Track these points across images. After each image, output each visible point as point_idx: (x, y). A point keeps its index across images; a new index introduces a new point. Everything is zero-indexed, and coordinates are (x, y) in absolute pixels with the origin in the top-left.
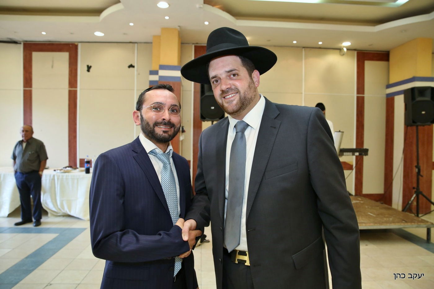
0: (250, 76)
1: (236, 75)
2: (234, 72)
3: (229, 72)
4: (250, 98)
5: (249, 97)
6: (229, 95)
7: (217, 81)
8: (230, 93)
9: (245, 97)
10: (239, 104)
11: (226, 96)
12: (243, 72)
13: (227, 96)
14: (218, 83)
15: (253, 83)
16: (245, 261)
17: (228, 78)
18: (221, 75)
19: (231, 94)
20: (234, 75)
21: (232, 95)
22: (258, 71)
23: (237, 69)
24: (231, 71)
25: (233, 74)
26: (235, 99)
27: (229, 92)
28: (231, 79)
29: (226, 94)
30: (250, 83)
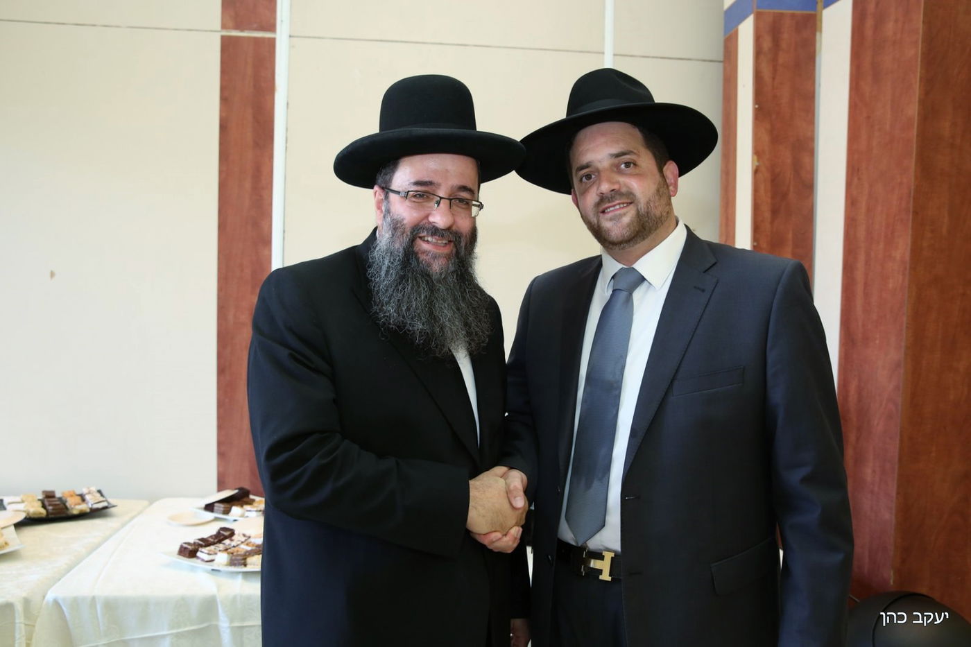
0: (661, 170)
1: (632, 165)
2: (627, 158)
3: (617, 156)
4: (657, 215)
5: (658, 213)
6: (614, 206)
7: (588, 177)
8: (617, 202)
9: (648, 213)
10: (635, 224)
11: (607, 208)
12: (646, 161)
13: (609, 207)
14: (592, 180)
15: (665, 186)
16: (600, 572)
17: (615, 169)
18: (600, 162)
19: (619, 204)
20: (628, 164)
21: (622, 206)
22: (675, 164)
23: (635, 151)
24: (623, 154)
25: (625, 162)
26: (627, 212)
27: (616, 199)
28: (620, 172)
29: (609, 202)
30: (659, 184)
